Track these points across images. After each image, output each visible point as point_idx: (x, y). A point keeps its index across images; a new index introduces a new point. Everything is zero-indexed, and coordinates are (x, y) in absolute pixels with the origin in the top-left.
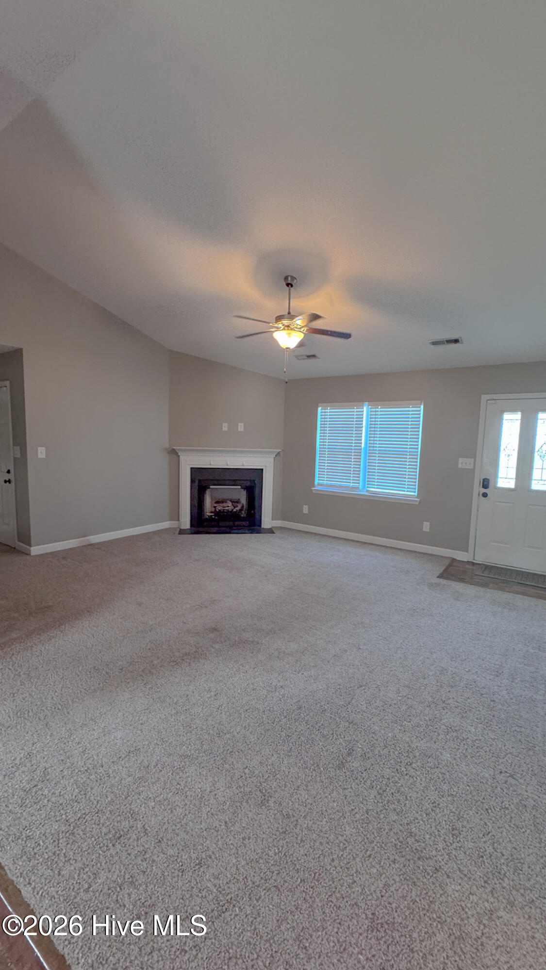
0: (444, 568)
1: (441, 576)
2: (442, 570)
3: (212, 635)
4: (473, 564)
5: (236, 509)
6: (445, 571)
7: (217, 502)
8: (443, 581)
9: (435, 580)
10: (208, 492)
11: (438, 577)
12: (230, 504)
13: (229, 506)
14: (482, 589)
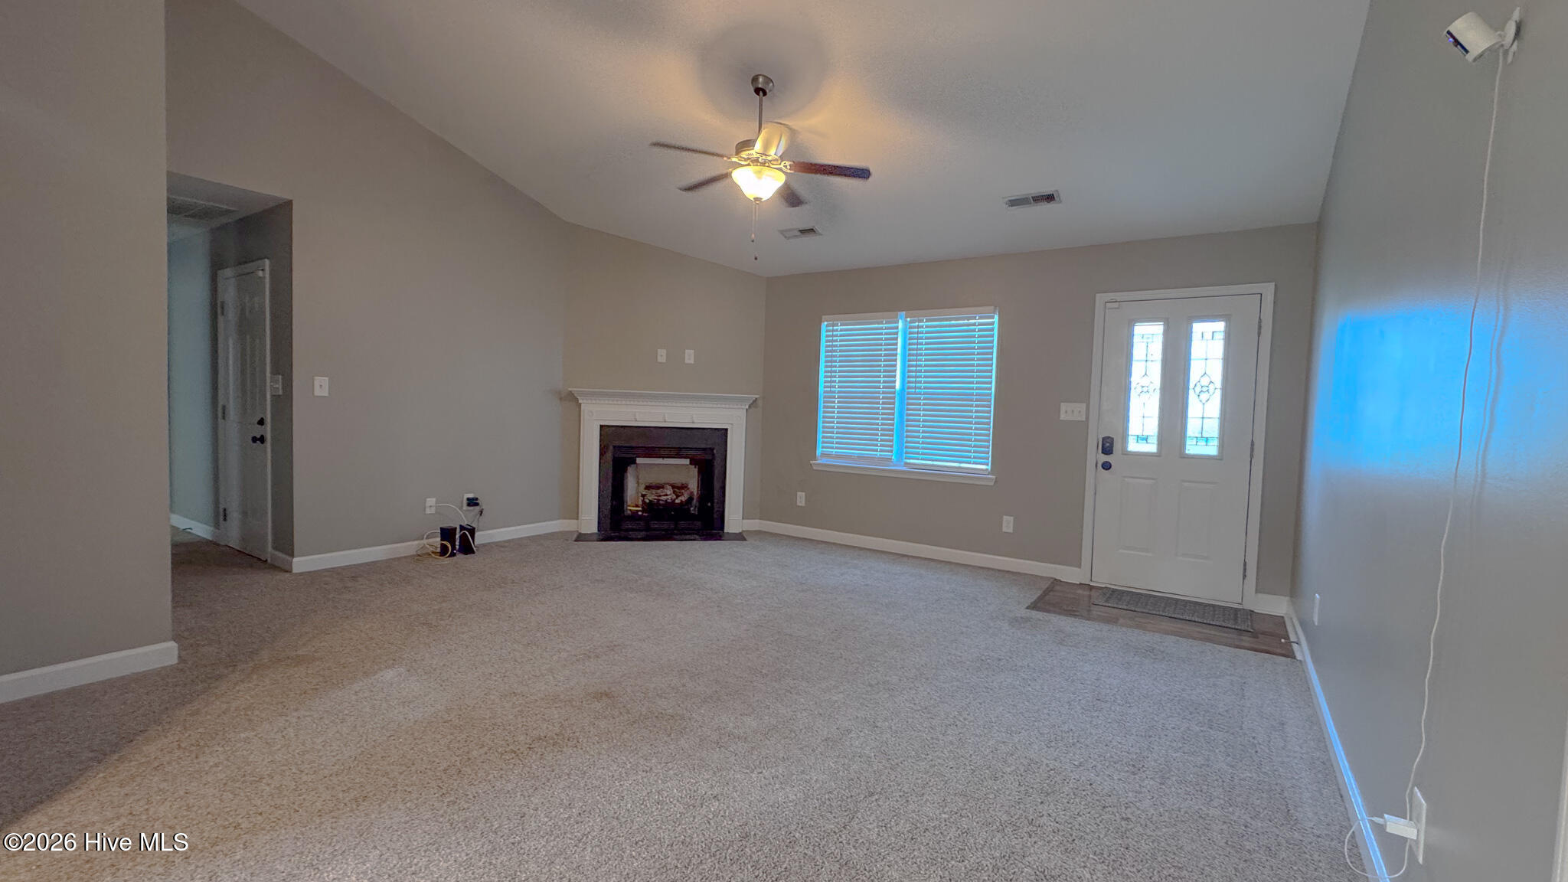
0: (1039, 593)
1: (1034, 606)
2: (1035, 597)
3: (598, 706)
4: (1091, 588)
5: (680, 498)
6: (1040, 598)
7: (648, 488)
8: (1036, 614)
9: (1023, 612)
10: (631, 472)
11: (1027, 608)
12: (669, 491)
13: (668, 495)
14: (1105, 627)
